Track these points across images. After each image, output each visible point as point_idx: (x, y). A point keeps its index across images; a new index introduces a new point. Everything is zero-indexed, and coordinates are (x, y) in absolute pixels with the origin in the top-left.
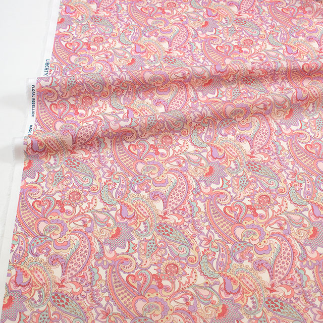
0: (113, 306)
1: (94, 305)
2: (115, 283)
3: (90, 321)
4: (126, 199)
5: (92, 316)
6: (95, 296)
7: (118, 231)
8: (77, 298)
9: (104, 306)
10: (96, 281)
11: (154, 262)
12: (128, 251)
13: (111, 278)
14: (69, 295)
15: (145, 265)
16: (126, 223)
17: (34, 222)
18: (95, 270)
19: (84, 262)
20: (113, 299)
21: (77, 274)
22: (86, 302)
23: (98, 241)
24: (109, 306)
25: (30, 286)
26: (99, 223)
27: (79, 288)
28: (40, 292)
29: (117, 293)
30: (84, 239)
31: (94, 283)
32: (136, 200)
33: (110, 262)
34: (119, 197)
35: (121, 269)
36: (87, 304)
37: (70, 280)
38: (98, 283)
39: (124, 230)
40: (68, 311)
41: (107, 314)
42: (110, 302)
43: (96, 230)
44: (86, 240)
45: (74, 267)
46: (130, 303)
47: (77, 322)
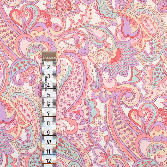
0: (114, 147)
1: (92, 146)
2: (116, 119)
3: (87, 165)
4: (128, 10)
5: (89, 159)
6: (93, 136)
7: (119, 53)
8: (72, 138)
9: (103, 147)
10: (94, 118)
11: (161, 93)
12: (130, 80)
13: (111, 114)
14: (63, 135)
15: (150, 97)
16: (129, 42)
17: (14, 40)
18: (92, 104)
19: (78, 94)
20: (113, 139)
21: (70, 108)
22: (82, 143)
23: (95, 66)
24: (108, 147)
25: (16, 123)
26: (95, 42)
27: (74, 126)
28: (27, 131)
29: (118, 132)
30: (77, 64)
31: (91, 120)
32: (141, 12)
33: (109, 93)
34: (119, 7)
35: (123, 103)
36: (84, 145)
37: (62, 116)
38: (96, 120)
39: (126, 52)
40: (62, 153)
41: (106, 156)
42: (110, 142)
43: (92, 51)
44: (80, 65)
45: (67, 99)
46: (132, 143)
47: (73, 166)
